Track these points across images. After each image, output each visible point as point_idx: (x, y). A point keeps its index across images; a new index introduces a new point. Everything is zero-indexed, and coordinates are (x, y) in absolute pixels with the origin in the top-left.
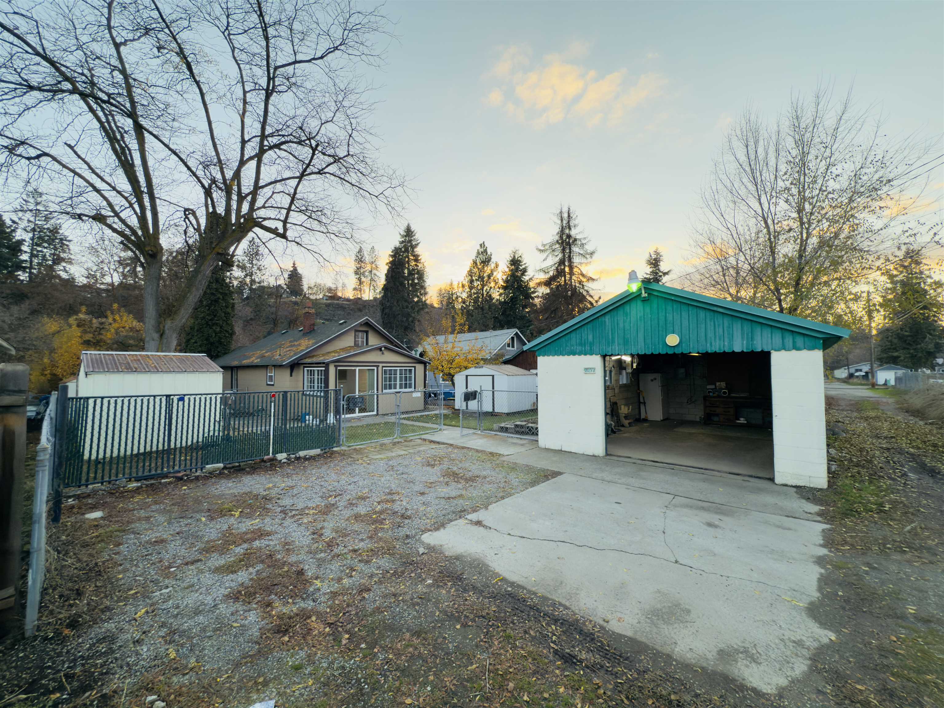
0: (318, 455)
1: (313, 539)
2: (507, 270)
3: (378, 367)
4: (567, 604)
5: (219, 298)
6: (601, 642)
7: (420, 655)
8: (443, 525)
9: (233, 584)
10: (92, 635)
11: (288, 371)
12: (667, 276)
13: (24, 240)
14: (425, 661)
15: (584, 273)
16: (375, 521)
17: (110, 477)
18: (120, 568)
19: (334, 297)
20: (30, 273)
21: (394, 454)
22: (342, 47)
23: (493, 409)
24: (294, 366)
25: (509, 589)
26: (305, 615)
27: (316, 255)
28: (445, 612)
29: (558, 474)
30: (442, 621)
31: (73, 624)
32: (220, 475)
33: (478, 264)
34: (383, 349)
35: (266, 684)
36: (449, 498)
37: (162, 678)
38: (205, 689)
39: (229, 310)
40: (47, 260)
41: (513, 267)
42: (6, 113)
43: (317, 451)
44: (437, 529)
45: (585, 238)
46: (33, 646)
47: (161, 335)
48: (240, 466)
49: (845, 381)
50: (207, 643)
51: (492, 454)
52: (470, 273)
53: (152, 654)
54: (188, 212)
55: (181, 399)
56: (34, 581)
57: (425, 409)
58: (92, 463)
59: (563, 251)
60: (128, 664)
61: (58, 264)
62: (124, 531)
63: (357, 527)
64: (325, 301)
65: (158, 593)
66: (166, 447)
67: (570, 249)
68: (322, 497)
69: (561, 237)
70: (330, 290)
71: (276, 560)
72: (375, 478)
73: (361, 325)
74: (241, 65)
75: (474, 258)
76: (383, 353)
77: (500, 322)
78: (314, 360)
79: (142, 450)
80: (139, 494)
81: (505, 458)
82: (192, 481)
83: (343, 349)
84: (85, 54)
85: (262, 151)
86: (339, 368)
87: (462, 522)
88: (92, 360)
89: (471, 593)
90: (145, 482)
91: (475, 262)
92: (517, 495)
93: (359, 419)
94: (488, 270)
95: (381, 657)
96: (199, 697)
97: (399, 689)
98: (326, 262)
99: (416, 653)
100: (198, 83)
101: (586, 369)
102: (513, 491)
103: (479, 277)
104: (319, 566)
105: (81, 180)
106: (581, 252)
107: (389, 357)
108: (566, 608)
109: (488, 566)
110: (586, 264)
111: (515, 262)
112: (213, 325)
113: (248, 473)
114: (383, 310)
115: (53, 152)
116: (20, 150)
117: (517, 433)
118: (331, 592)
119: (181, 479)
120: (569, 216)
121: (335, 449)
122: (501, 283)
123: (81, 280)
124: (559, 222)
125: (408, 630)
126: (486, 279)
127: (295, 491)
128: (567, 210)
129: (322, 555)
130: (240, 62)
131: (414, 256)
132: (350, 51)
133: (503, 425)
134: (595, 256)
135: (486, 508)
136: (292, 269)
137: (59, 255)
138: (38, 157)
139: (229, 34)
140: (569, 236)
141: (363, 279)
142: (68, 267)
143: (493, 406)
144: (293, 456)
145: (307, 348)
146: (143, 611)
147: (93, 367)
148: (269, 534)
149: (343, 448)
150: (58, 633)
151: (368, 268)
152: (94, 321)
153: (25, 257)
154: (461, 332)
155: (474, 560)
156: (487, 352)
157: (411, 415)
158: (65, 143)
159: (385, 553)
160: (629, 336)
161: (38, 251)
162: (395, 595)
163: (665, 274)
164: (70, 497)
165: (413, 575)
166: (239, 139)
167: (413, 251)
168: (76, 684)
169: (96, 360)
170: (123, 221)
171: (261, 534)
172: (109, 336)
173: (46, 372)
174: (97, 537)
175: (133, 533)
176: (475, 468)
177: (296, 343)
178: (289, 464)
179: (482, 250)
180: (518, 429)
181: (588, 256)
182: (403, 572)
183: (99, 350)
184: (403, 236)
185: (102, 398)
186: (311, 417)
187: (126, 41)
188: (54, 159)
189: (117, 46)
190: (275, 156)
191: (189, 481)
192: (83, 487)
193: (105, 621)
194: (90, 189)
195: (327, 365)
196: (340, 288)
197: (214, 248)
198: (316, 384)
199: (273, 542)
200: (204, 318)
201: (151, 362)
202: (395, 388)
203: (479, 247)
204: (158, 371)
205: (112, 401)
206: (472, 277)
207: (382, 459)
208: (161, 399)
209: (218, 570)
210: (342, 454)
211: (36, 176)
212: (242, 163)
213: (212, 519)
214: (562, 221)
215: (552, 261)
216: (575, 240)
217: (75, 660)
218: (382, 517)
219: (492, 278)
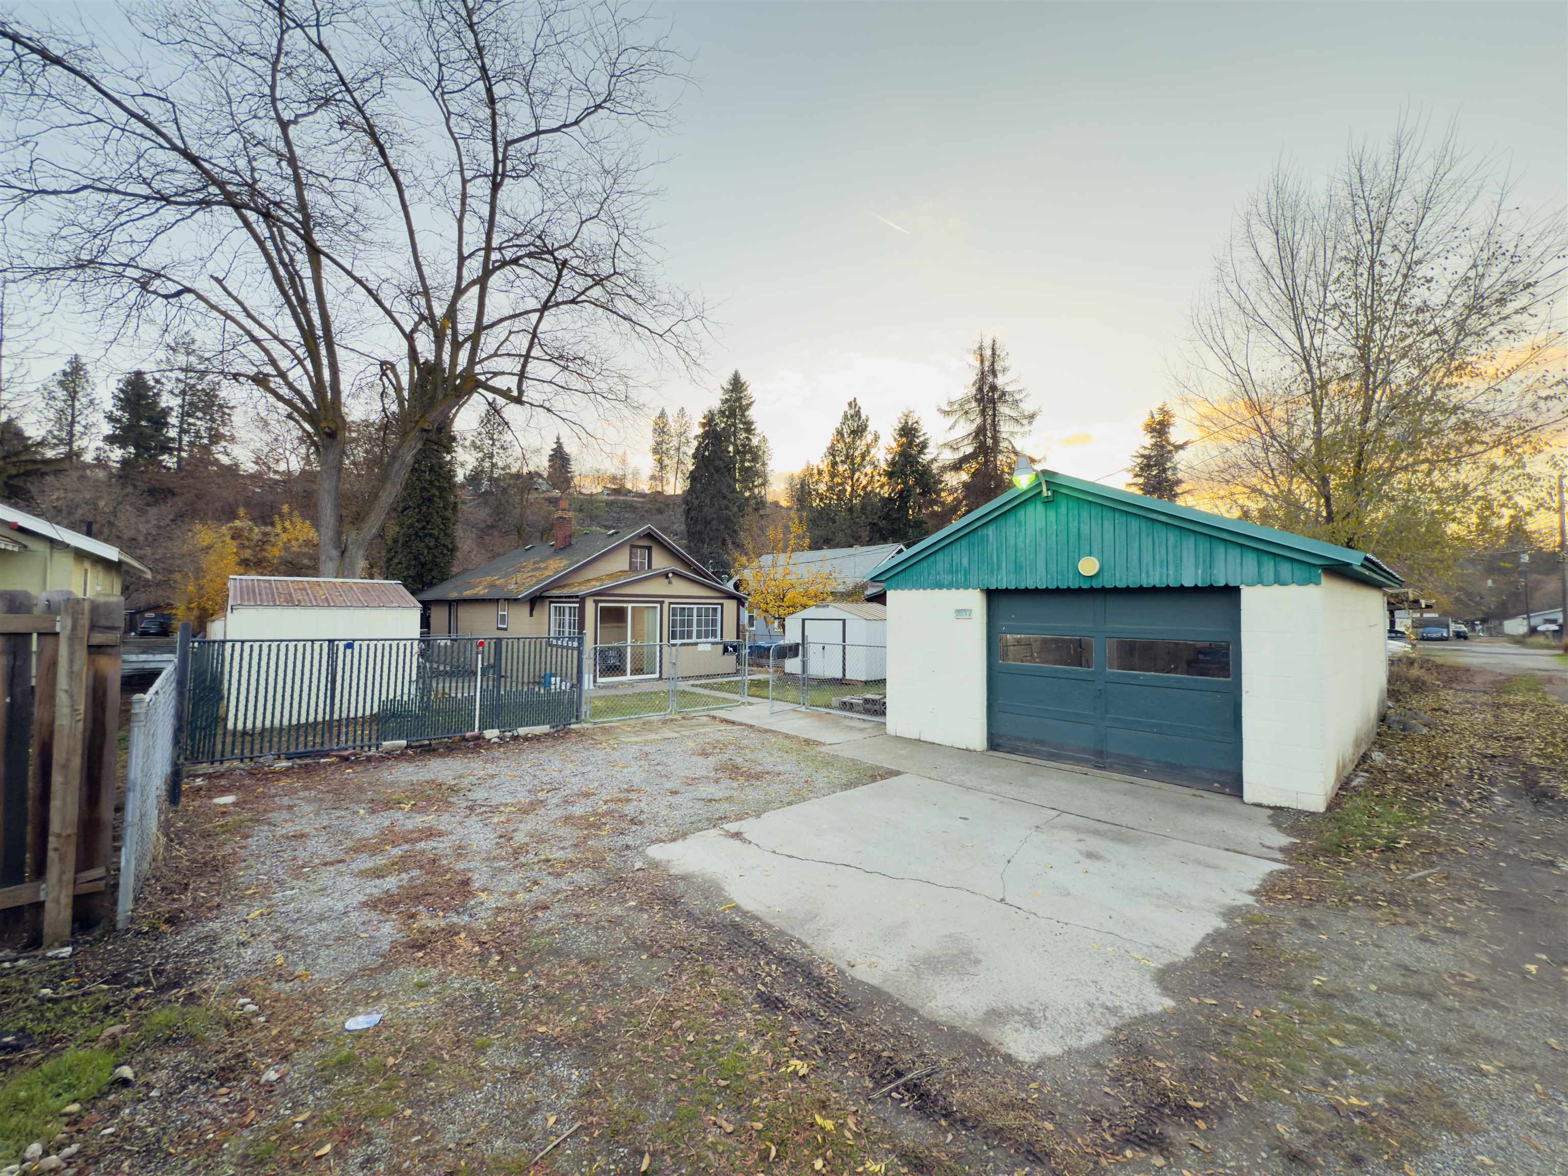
0: (546, 734)
1: (497, 843)
2: (894, 445)
3: (662, 603)
4: (809, 942)
5: (434, 496)
6: (829, 987)
7: (580, 985)
8: (684, 835)
9: (375, 891)
10: (193, 933)
11: (527, 609)
12: (1181, 452)
13: (171, 409)
14: (583, 991)
15: (1018, 448)
16: (592, 825)
17: (252, 753)
18: (243, 864)
19: (620, 491)
20: (180, 459)
21: (657, 737)
22: (607, 105)
23: (844, 675)
24: (535, 601)
25: (737, 919)
26: (452, 931)
27: (575, 427)
28: (634, 941)
29: (897, 773)
30: (625, 950)
31: (172, 920)
32: (400, 756)
33: (846, 435)
34: (670, 575)
35: (379, 998)
36: (710, 801)
37: (261, 983)
38: (307, 998)
39: (449, 513)
40: (201, 438)
41: (904, 439)
42: (133, 241)
43: (545, 729)
44: (674, 840)
45: (1020, 391)
46: (124, 940)
47: (343, 553)
48: (430, 744)
49: (1519, 641)
50: (323, 953)
51: (807, 742)
52: (832, 452)
53: (256, 957)
54: (386, 367)
55: (350, 646)
56: (128, 861)
57: (737, 672)
58: (238, 734)
59: (983, 413)
60: (226, 966)
61: (217, 443)
62: (258, 821)
63: (563, 831)
64: (605, 497)
65: (280, 895)
66: (327, 718)
67: (994, 409)
68: (529, 791)
69: (980, 389)
70: (614, 479)
71: (439, 866)
72: (616, 769)
73: (640, 537)
74: (460, 141)
75: (838, 425)
76: (670, 583)
77: (880, 531)
78: (565, 591)
79: (303, 720)
80: (288, 776)
81: (823, 749)
82: (361, 763)
83: (610, 576)
84: (244, 138)
85: (487, 272)
86: (600, 605)
87: (713, 832)
88: (241, 588)
89: (681, 921)
90: (298, 761)
91: (840, 433)
92: (814, 800)
93: (631, 684)
94: (861, 445)
95: (530, 982)
96: (297, 1005)
97: (537, 1017)
98: (590, 438)
99: (576, 981)
100: (394, 174)
101: (958, 611)
102: (811, 795)
103: (847, 457)
104: (493, 877)
105: (234, 325)
106: (1014, 414)
107: (680, 588)
108: (804, 946)
109: (723, 889)
110: (1023, 434)
111: (908, 432)
112: (425, 535)
113: (441, 755)
114: (688, 511)
115: (196, 286)
116: (156, 284)
117: (867, 712)
118: (497, 908)
119: (346, 759)
120: (994, 354)
121: (572, 726)
122: (883, 465)
123: (248, 466)
124: (978, 364)
125: (577, 956)
126: (858, 460)
127: (495, 782)
128: (991, 343)
129: (503, 863)
130: (457, 136)
131: (744, 423)
132: (620, 109)
133: (847, 699)
134: (1037, 420)
135: (758, 816)
136: (555, 446)
137: (217, 430)
138: (178, 294)
139: (443, 93)
140: (993, 388)
141: (666, 461)
142: (230, 448)
143: (844, 670)
144: (508, 734)
145: (557, 572)
146: (257, 913)
147: (242, 599)
148: (441, 834)
149: (585, 725)
150: (154, 928)
151: (675, 443)
152: (256, 530)
153: (172, 433)
154: (799, 548)
155: (706, 882)
156: (840, 581)
157: (711, 681)
158: (212, 276)
159: (588, 866)
160: (1023, 559)
161: (189, 424)
162: (577, 916)
163: (1179, 447)
164: (199, 776)
165: (614, 895)
166: (456, 256)
167: (743, 415)
168: (163, 979)
169: (247, 587)
170: (291, 386)
171: (430, 833)
172: (274, 552)
173: (192, 606)
174: (222, 826)
175: (269, 824)
176: (768, 760)
177: (542, 565)
178: (500, 745)
179: (852, 412)
180: (868, 706)
181: (1025, 422)
182: (601, 891)
183: (262, 574)
184: (726, 391)
185: (243, 642)
186: (558, 679)
187: (297, 116)
188: (200, 297)
189: (284, 125)
190: (512, 277)
191: (357, 762)
192: (217, 764)
193: (211, 920)
194: (247, 338)
195: (582, 600)
196: (630, 477)
197: (417, 422)
198: (567, 630)
199: (443, 845)
200: (411, 526)
201: (321, 592)
202: (690, 637)
203: (846, 408)
204: (329, 606)
205: (256, 646)
206: (834, 456)
207: (636, 743)
208: (321, 646)
209: (363, 874)
210: (581, 734)
211: (177, 320)
212: (459, 292)
213: (373, 812)
214: (982, 362)
215: (966, 428)
216: (1004, 394)
217: (167, 958)
218: (603, 820)
219: (868, 458)
